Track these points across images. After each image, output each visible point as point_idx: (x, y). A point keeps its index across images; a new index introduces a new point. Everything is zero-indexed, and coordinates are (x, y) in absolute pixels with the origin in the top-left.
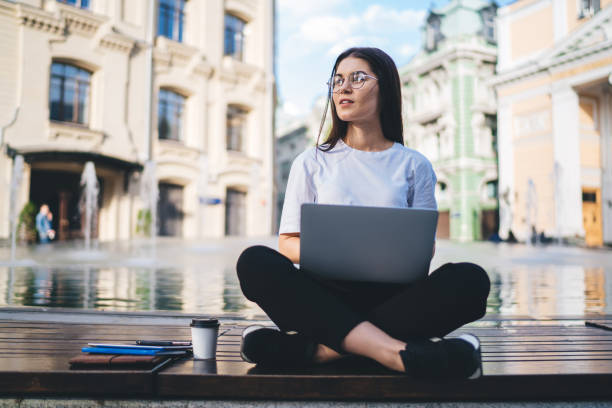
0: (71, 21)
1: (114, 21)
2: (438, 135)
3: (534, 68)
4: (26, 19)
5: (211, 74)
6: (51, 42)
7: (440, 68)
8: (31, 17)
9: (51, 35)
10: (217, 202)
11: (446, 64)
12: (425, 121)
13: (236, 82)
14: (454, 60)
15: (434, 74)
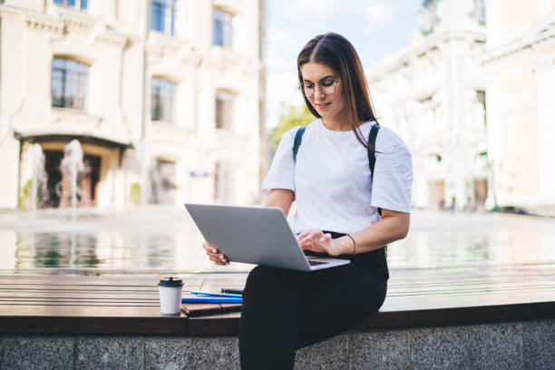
0: (70, 21)
1: (109, 20)
2: (434, 110)
3: (518, 45)
4: (29, 22)
5: (200, 63)
6: (52, 41)
7: (435, 48)
8: (33, 20)
9: (51, 35)
10: (206, 175)
11: (440, 44)
12: (422, 98)
13: (224, 69)
14: (447, 41)
15: (430, 54)
